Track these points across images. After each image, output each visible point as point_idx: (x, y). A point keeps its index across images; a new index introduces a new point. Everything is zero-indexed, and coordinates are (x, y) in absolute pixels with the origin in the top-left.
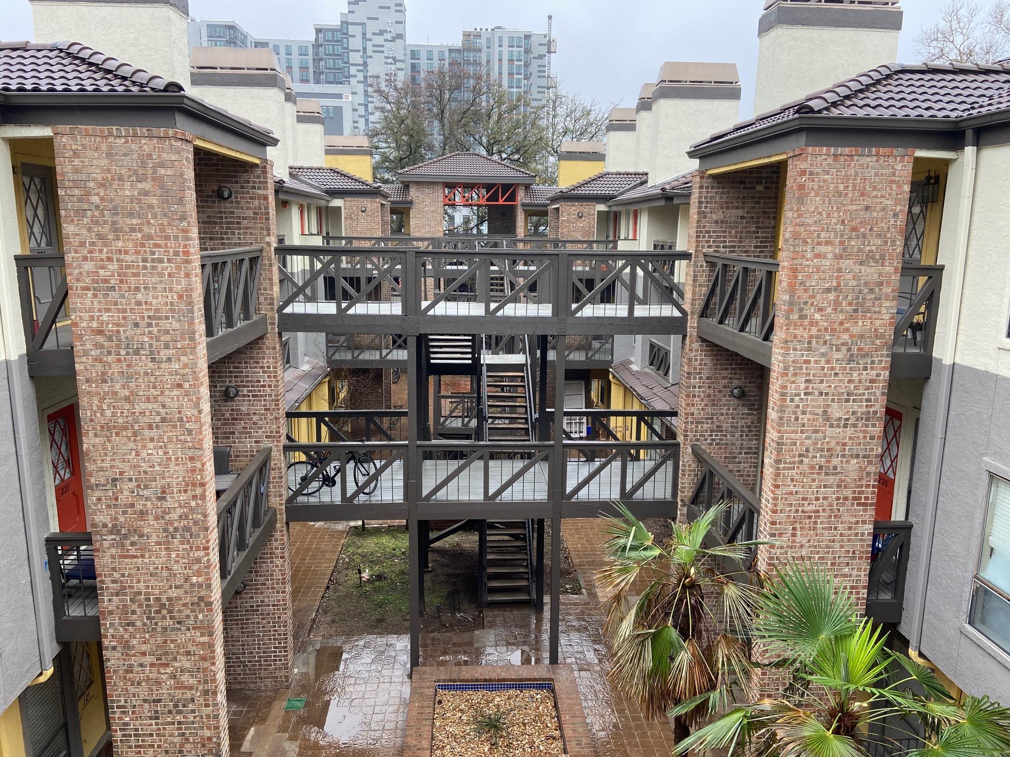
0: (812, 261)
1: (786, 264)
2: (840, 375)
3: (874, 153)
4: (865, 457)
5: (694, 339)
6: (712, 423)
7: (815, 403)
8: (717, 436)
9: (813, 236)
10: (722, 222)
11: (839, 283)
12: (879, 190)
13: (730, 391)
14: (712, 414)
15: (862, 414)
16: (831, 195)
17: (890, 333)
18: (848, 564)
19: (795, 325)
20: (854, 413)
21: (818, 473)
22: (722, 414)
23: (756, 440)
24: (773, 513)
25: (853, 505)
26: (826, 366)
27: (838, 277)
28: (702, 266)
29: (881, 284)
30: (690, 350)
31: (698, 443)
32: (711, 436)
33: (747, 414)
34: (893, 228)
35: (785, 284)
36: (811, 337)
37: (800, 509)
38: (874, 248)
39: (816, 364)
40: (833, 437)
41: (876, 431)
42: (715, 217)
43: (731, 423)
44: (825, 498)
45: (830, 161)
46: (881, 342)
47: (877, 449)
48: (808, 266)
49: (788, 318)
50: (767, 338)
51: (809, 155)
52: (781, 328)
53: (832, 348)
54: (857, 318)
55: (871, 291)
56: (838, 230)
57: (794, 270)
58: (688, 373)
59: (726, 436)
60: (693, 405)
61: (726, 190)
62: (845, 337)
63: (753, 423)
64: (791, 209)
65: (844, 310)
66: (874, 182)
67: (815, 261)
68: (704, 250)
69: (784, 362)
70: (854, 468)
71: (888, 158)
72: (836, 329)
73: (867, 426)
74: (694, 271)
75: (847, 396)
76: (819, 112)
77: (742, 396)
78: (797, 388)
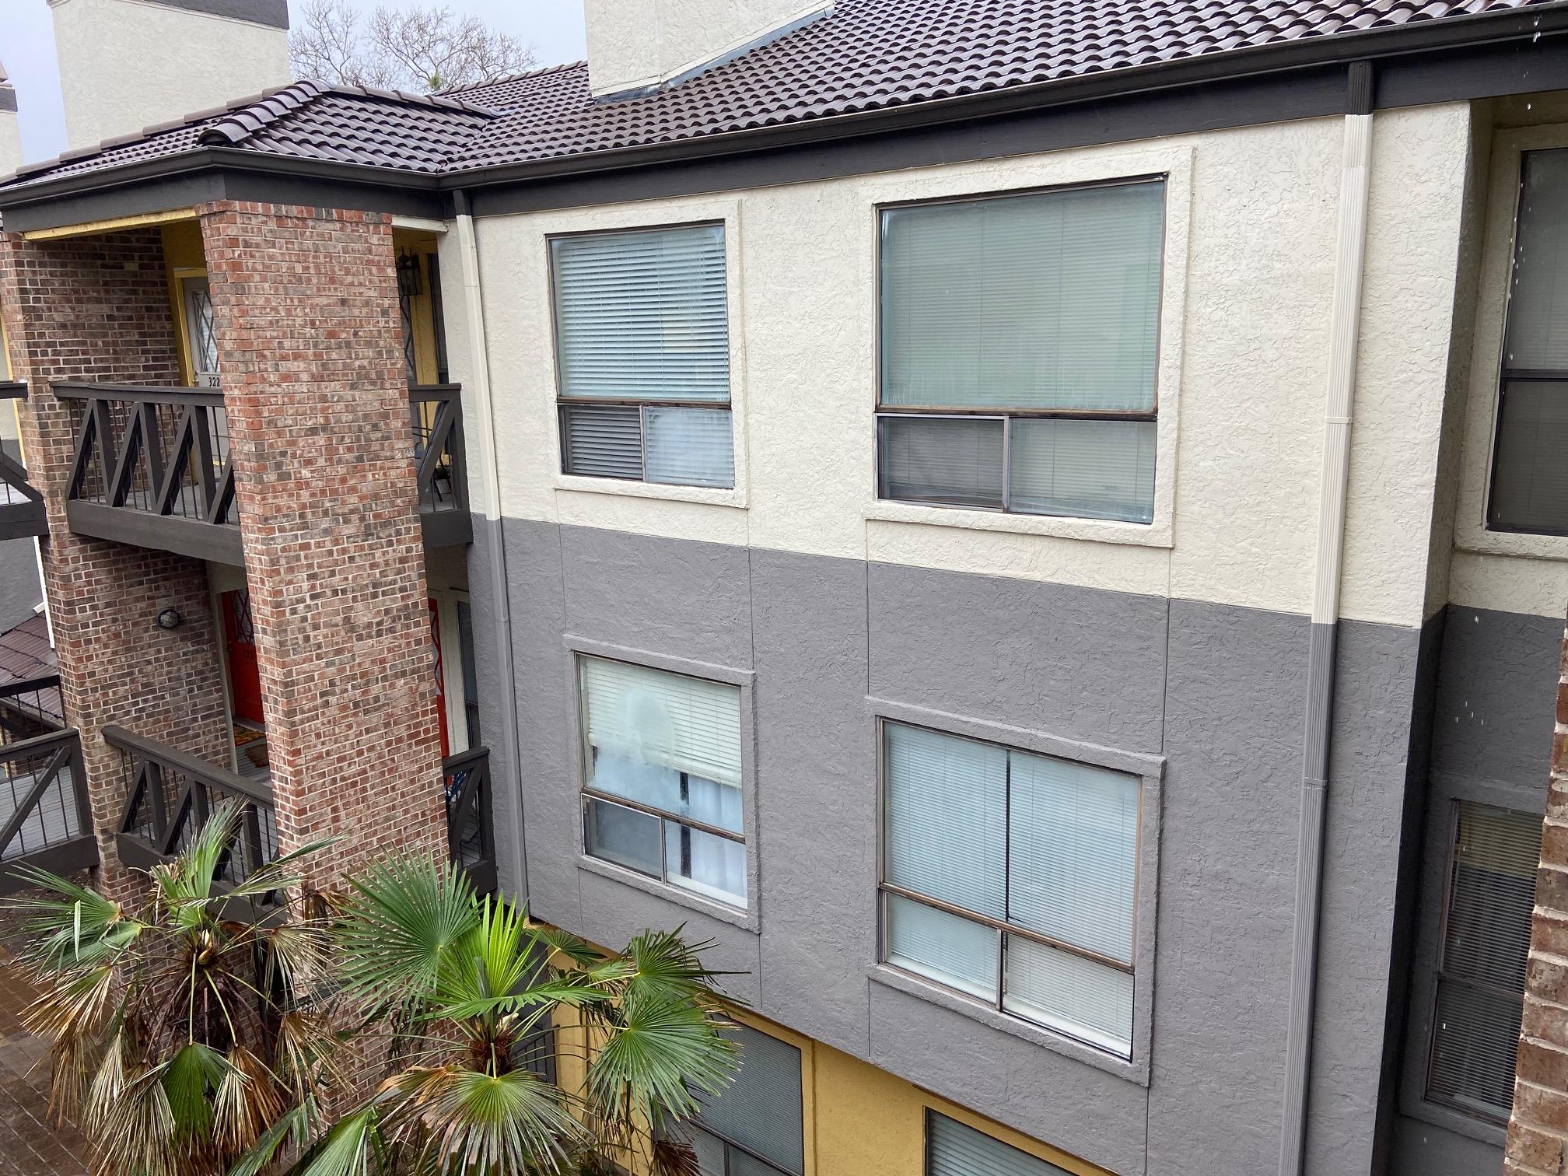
0: (279, 386)
1: (236, 392)
2: (357, 559)
3: (335, 216)
4: (413, 672)
5: (67, 541)
6: (132, 681)
7: (329, 608)
8: (146, 703)
9: (271, 346)
10: (74, 326)
11: (327, 418)
12: (354, 275)
13: (154, 620)
14: (129, 666)
15: (398, 610)
16: (285, 281)
17: (412, 485)
18: (418, 834)
19: (274, 490)
20: (387, 612)
21: (355, 715)
22: (149, 662)
23: (217, 691)
24: (297, 796)
25: (410, 746)
26: (335, 548)
27: (324, 410)
28: (52, 407)
29: (385, 416)
30: (61, 561)
31: (113, 723)
32: (136, 703)
33: (192, 652)
34: (385, 332)
35: (242, 425)
36: (303, 506)
37: (338, 776)
38: (365, 363)
39: (319, 547)
40: (365, 654)
41: (422, 631)
42: (58, 317)
43: (168, 673)
44: (371, 749)
45: (272, 224)
46: (404, 502)
47: (428, 658)
48: (275, 395)
49: (260, 481)
50: (221, 518)
51: (238, 216)
52: (252, 498)
53: (337, 521)
54: (364, 470)
55: (375, 427)
56: (308, 335)
57: (254, 402)
58: (68, 603)
59: (163, 697)
60: (89, 658)
61: (68, 269)
62: (353, 500)
63: (206, 664)
64: (226, 302)
65: (344, 460)
66: (345, 262)
67: (284, 385)
68: (50, 378)
69: (268, 552)
70: (402, 692)
71: (357, 226)
72: (337, 489)
73: (408, 627)
74: (39, 417)
75: (373, 588)
76: (238, 144)
77: (178, 623)
78: (298, 590)
